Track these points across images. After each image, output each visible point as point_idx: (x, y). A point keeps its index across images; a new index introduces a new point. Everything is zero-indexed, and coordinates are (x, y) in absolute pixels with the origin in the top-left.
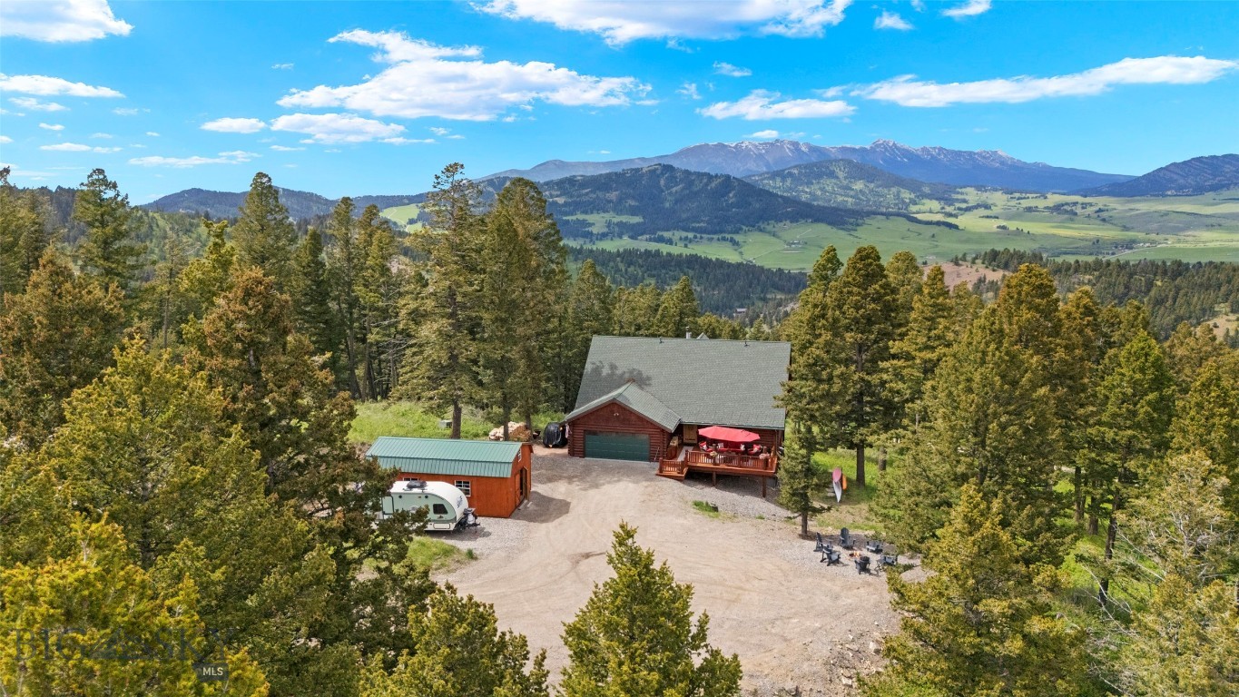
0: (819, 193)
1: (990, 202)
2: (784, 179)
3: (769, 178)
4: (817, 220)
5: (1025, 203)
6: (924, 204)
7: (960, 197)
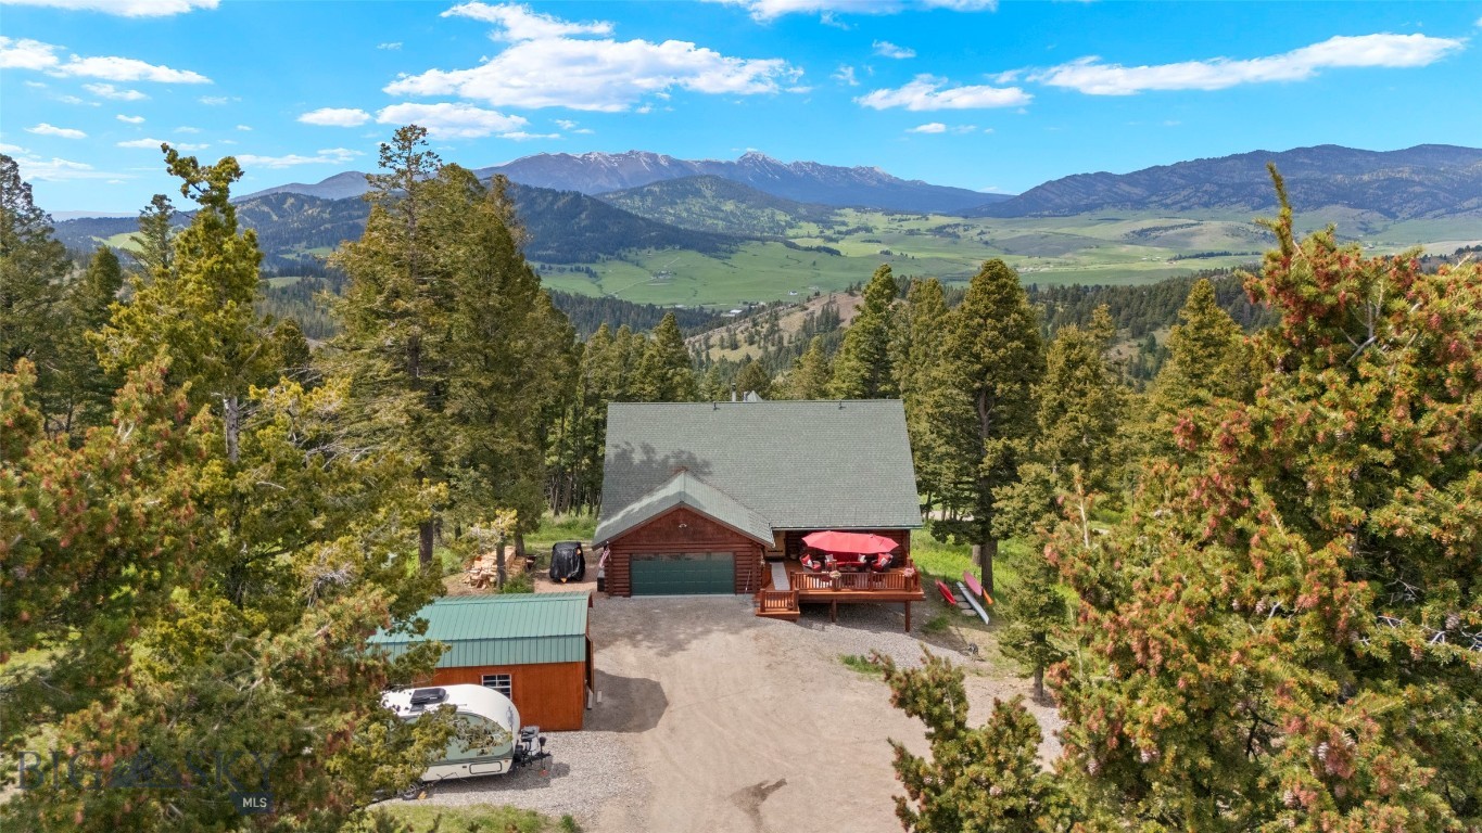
0: (685, 214)
1: (871, 225)
2: (643, 197)
3: (625, 197)
4: (685, 247)
5: (907, 226)
6: (801, 228)
7: (839, 219)
